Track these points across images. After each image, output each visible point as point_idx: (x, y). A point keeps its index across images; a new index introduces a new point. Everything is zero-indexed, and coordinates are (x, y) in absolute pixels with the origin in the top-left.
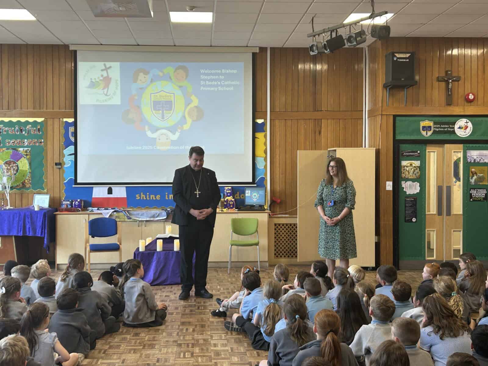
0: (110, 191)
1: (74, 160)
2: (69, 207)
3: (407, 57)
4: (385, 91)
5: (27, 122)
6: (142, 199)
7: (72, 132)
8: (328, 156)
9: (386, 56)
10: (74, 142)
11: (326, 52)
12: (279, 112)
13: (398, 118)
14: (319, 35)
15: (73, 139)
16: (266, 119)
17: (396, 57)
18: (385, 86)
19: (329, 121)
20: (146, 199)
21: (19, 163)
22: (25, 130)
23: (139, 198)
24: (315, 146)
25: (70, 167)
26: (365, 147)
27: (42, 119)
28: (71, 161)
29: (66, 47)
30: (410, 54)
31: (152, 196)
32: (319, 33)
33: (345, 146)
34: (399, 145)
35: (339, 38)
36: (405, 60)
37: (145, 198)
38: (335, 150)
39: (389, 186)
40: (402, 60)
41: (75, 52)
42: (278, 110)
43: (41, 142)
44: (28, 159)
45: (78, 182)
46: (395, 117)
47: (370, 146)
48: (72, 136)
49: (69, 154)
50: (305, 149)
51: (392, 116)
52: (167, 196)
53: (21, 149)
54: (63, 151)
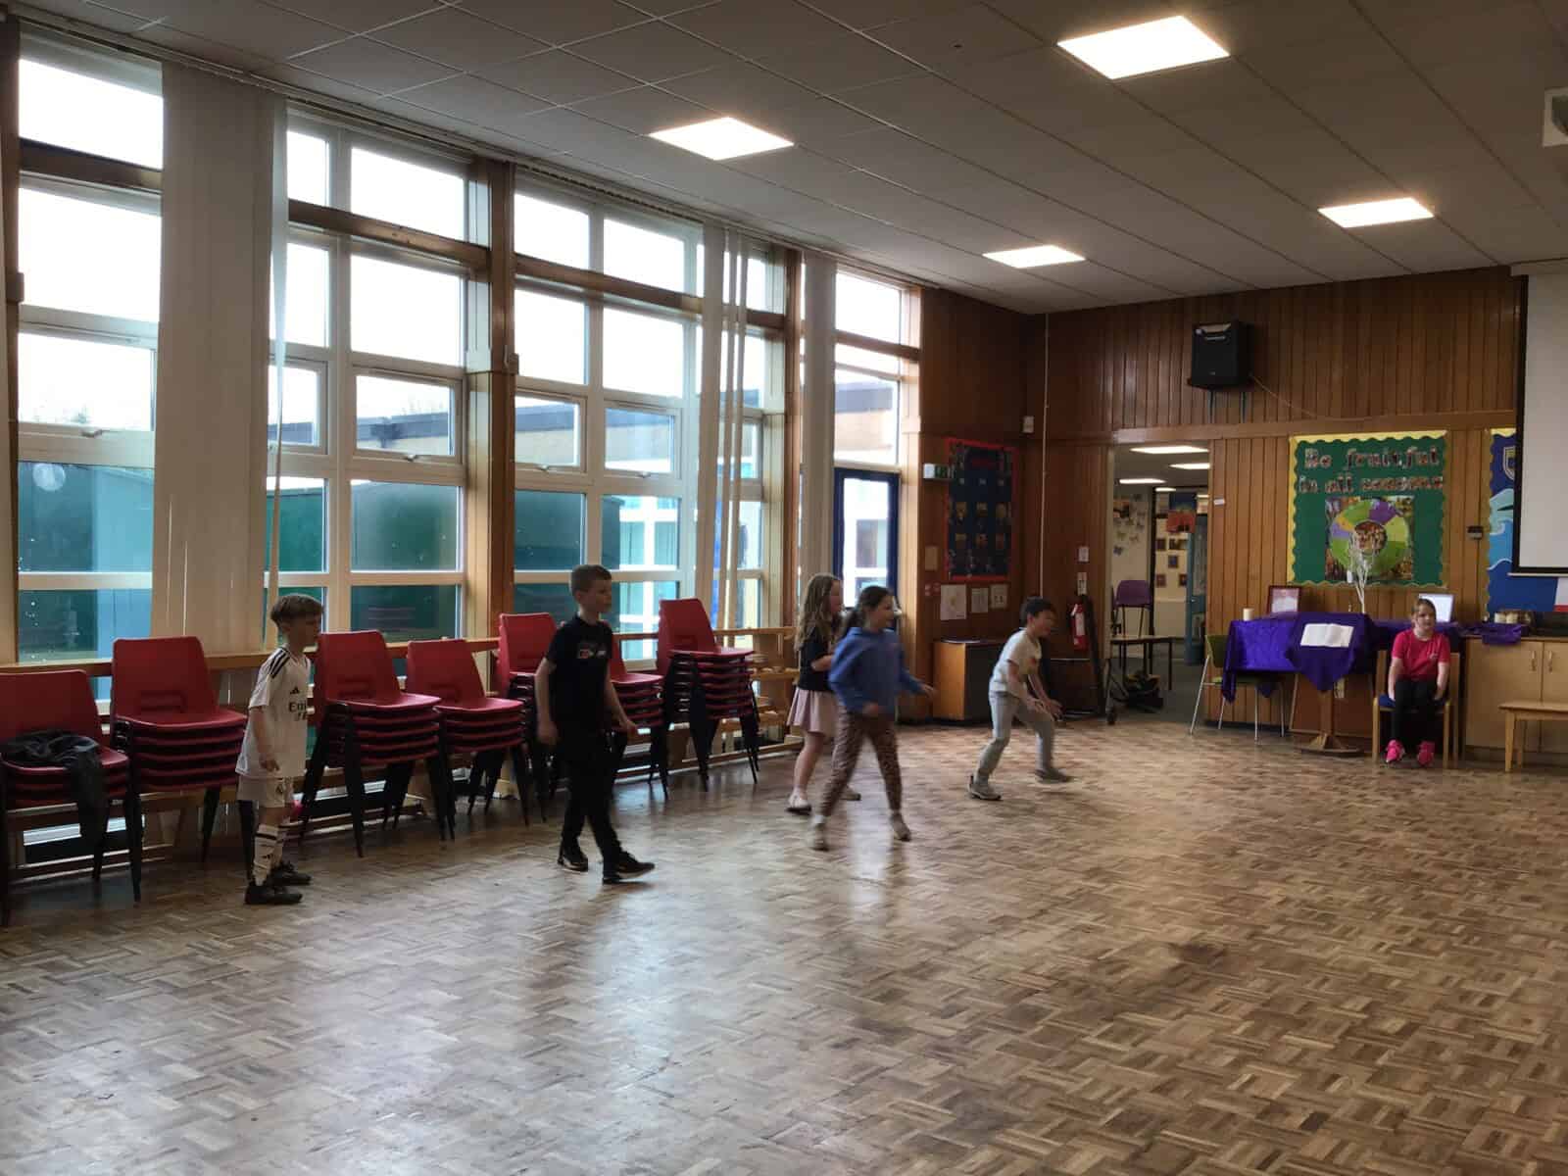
1: (1512, 520)
5: (1408, 440)
7: (1510, 459)
10: (1514, 479)
15: (1511, 474)
21: (1388, 527)
22: (1404, 458)
25: (1505, 533)
27: (1443, 433)
28: (1506, 522)
29: (1504, 270)
41: (1524, 279)
43: (1438, 483)
44: (1407, 520)
45: (1522, 564)
48: (1510, 467)
49: (1501, 507)
53: (1393, 498)
54: (1487, 500)
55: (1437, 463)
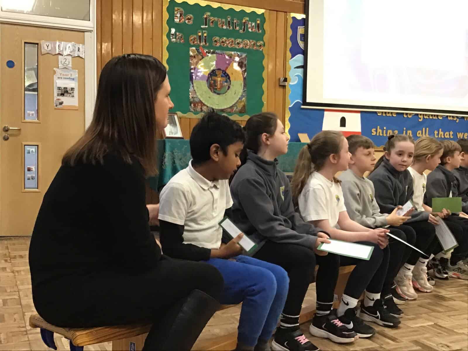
0: (343, 122)
5: (243, 12)
6: (378, 135)
7: (301, 34)
10: (303, 48)
20: (383, 135)
23: (374, 133)
25: (297, 84)
27: (263, 11)
28: (299, 76)
43: (261, 46)
48: (301, 40)
49: (295, 67)
54: (288, 61)
55: (260, 31)
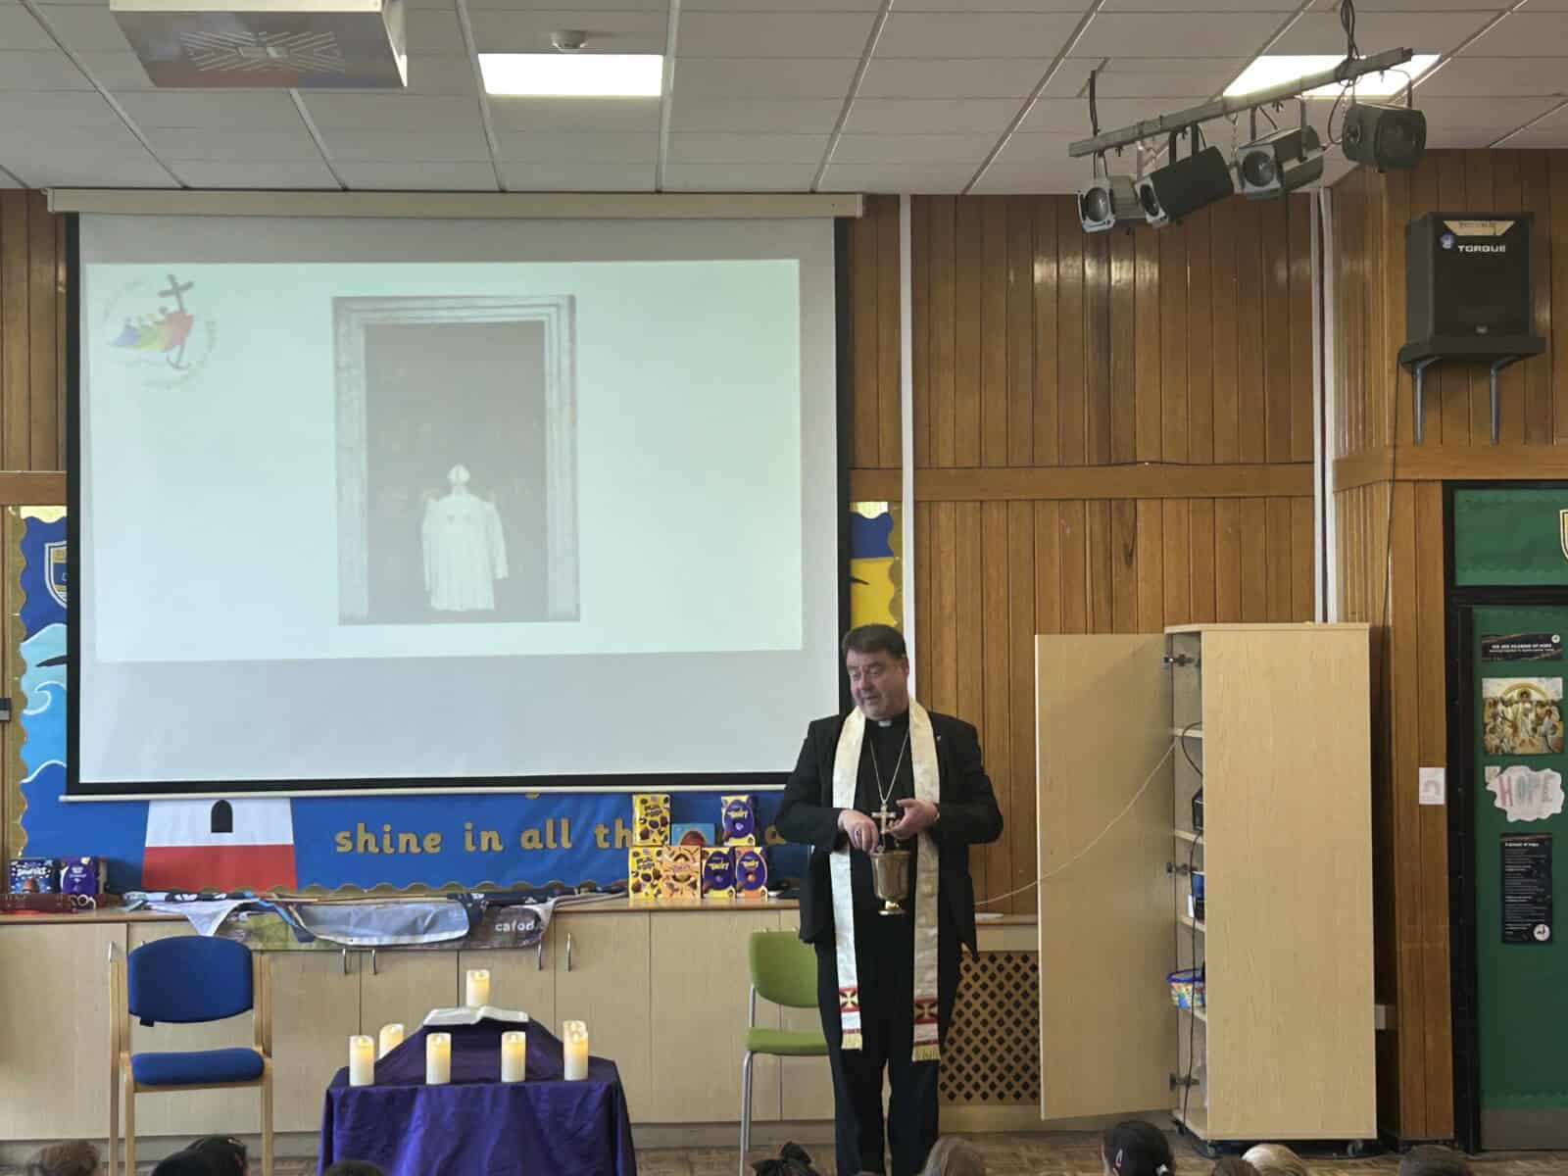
0: (222, 819)
1: (64, 686)
2: (47, 888)
3: (1499, 234)
4: (1406, 377)
6: (360, 849)
7: (56, 565)
8: (1167, 660)
9: (1408, 230)
10: (64, 606)
11: (1150, 219)
12: (953, 471)
13: (1461, 496)
14: (1119, 147)
15: (60, 596)
16: (896, 501)
17: (1449, 232)
18: (1407, 360)
19: (1169, 505)
20: (381, 850)
23: (349, 846)
24: (1111, 616)
25: (49, 713)
26: (1325, 619)
28: (52, 688)
29: (33, 198)
30: (1509, 224)
31: (403, 838)
32: (1119, 138)
33: (1238, 618)
34: (1470, 609)
35: (1208, 162)
36: (1488, 249)
37: (373, 849)
38: (1198, 634)
39: (1432, 786)
40: (1476, 248)
41: (72, 220)
42: (948, 464)
45: (85, 778)
46: (1450, 488)
47: (1346, 616)
48: (58, 582)
49: (44, 660)
50: (1066, 629)
51: (1439, 486)
52: (469, 837)
54: (16, 646)
